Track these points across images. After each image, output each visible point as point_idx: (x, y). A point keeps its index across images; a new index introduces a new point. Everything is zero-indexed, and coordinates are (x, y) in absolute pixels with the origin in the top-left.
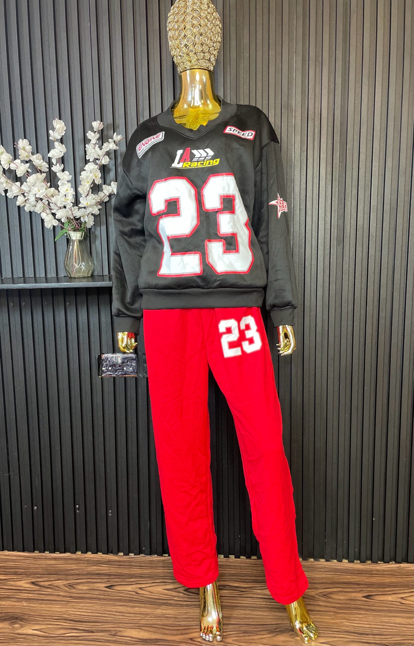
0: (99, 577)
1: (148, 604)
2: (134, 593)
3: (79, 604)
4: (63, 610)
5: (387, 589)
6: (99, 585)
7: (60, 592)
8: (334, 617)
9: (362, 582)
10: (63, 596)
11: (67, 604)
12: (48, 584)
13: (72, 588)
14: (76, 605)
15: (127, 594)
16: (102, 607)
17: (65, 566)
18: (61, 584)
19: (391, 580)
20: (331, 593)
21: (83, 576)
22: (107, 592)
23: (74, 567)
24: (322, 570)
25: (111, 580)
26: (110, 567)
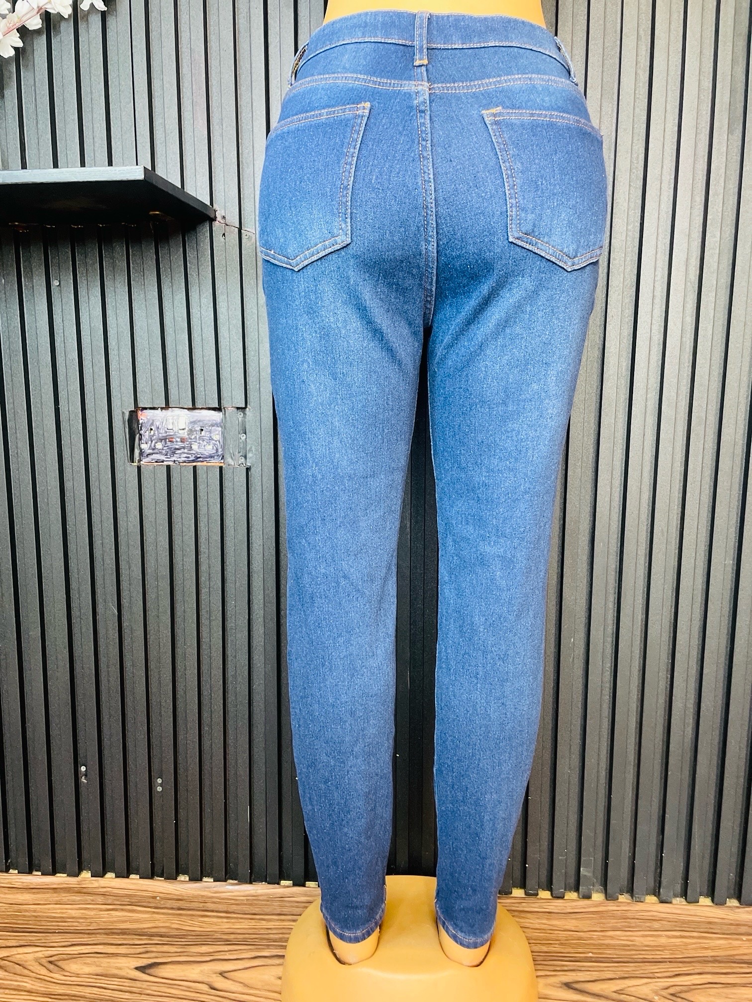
6: (122, 962)
13: (56, 968)
15: (189, 989)
21: (86, 936)
22: (138, 984)
23: (70, 911)
24: (656, 925)
25: (154, 949)
26: (154, 912)
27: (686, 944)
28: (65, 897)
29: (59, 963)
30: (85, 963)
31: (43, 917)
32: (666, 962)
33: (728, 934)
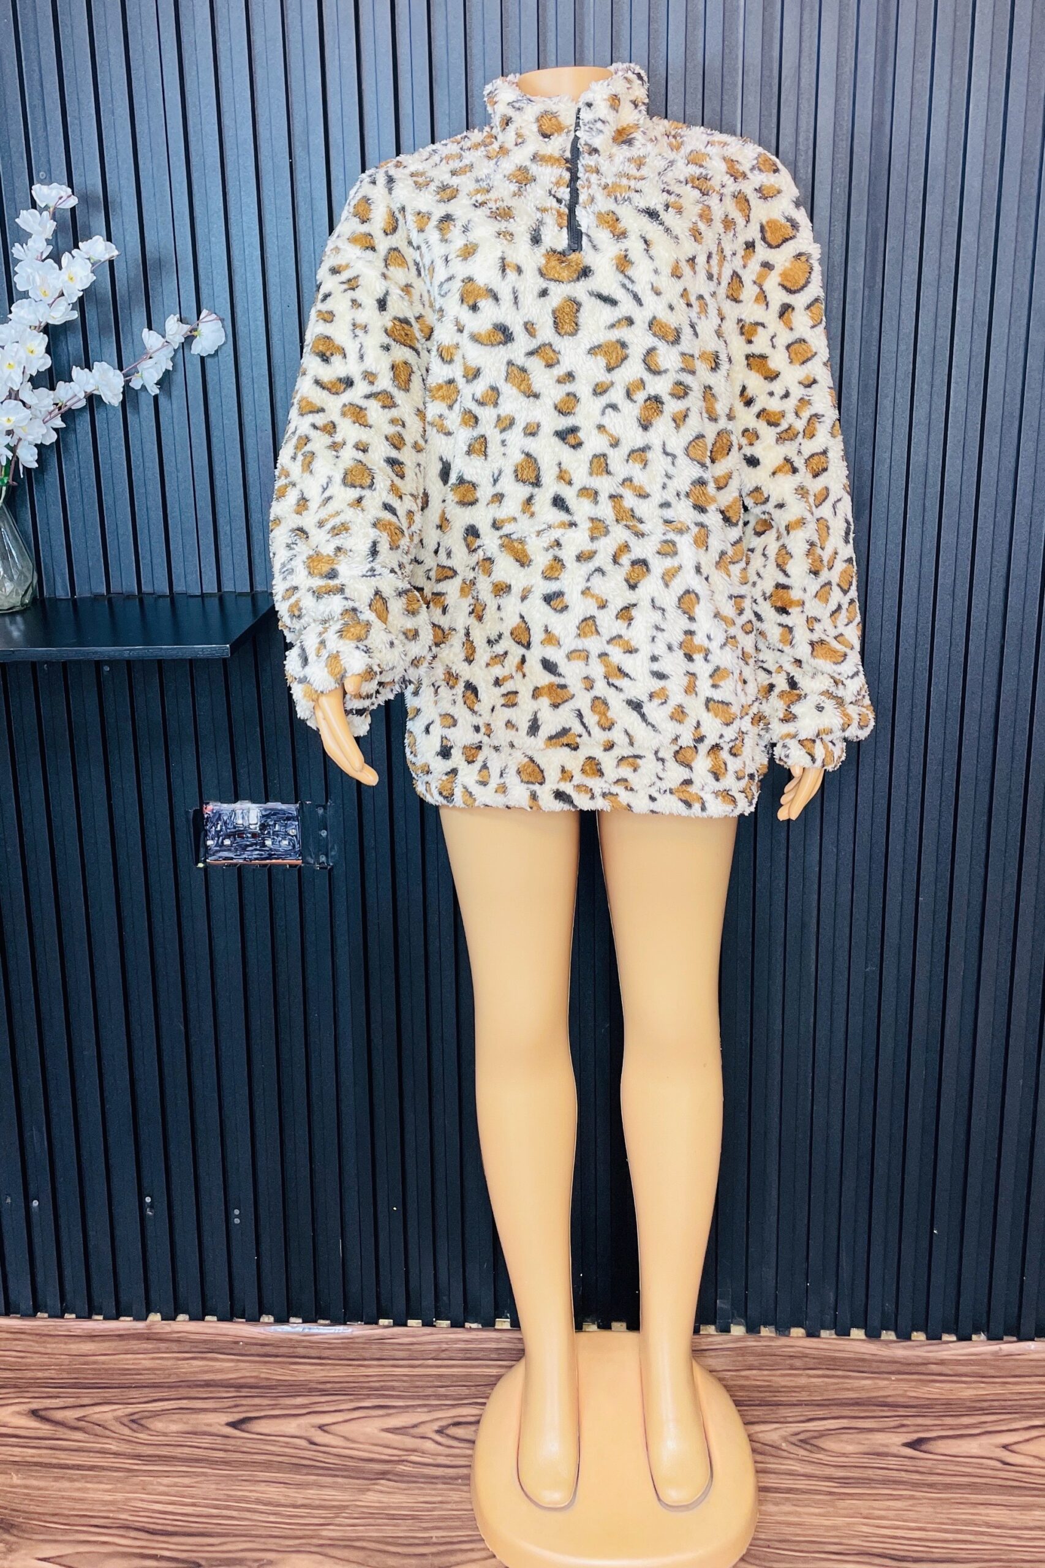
0: (211, 1392)
1: (343, 1477)
2: (304, 1443)
3: (159, 1480)
4: (119, 1496)
5: (966, 1420)
6: (211, 1418)
7: (109, 1441)
8: (831, 1509)
9: (901, 1400)
10: (116, 1454)
11: (127, 1477)
12: (77, 1416)
13: (140, 1427)
14: (152, 1484)
15: (287, 1445)
16: (219, 1487)
17: (119, 1360)
18: (109, 1416)
19: (975, 1392)
20: (823, 1434)
21: (166, 1390)
22: (232, 1441)
23: (143, 1362)
24: (798, 1363)
25: (244, 1402)
26: (238, 1361)
27: (827, 1384)
28: (135, 1345)
29: (143, 1422)
30: (171, 1421)
31: (114, 1369)
32: (801, 1405)
33: (875, 1373)
